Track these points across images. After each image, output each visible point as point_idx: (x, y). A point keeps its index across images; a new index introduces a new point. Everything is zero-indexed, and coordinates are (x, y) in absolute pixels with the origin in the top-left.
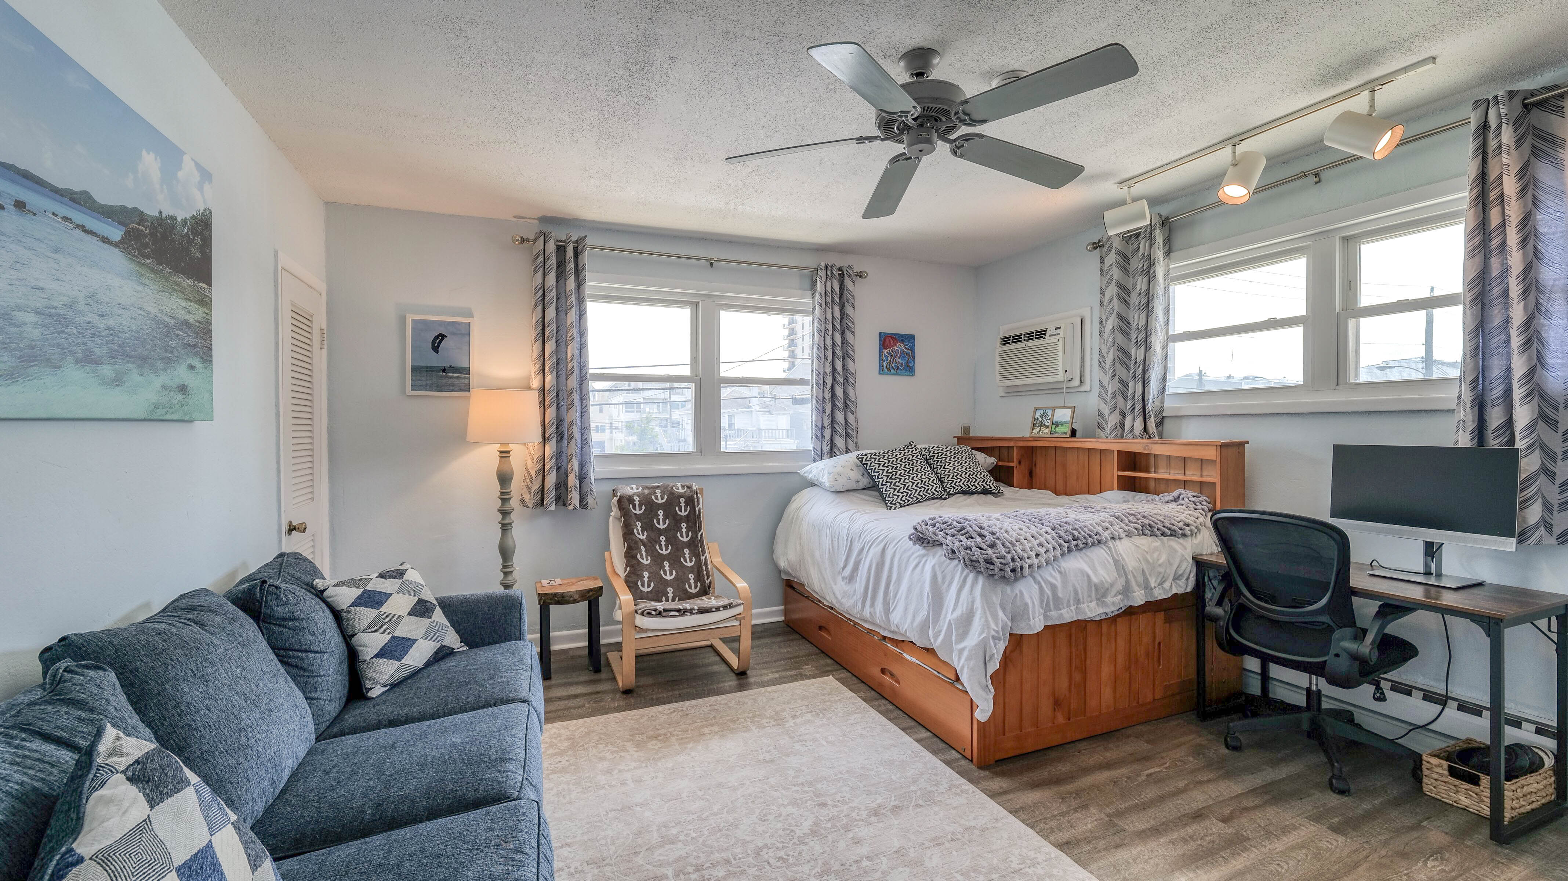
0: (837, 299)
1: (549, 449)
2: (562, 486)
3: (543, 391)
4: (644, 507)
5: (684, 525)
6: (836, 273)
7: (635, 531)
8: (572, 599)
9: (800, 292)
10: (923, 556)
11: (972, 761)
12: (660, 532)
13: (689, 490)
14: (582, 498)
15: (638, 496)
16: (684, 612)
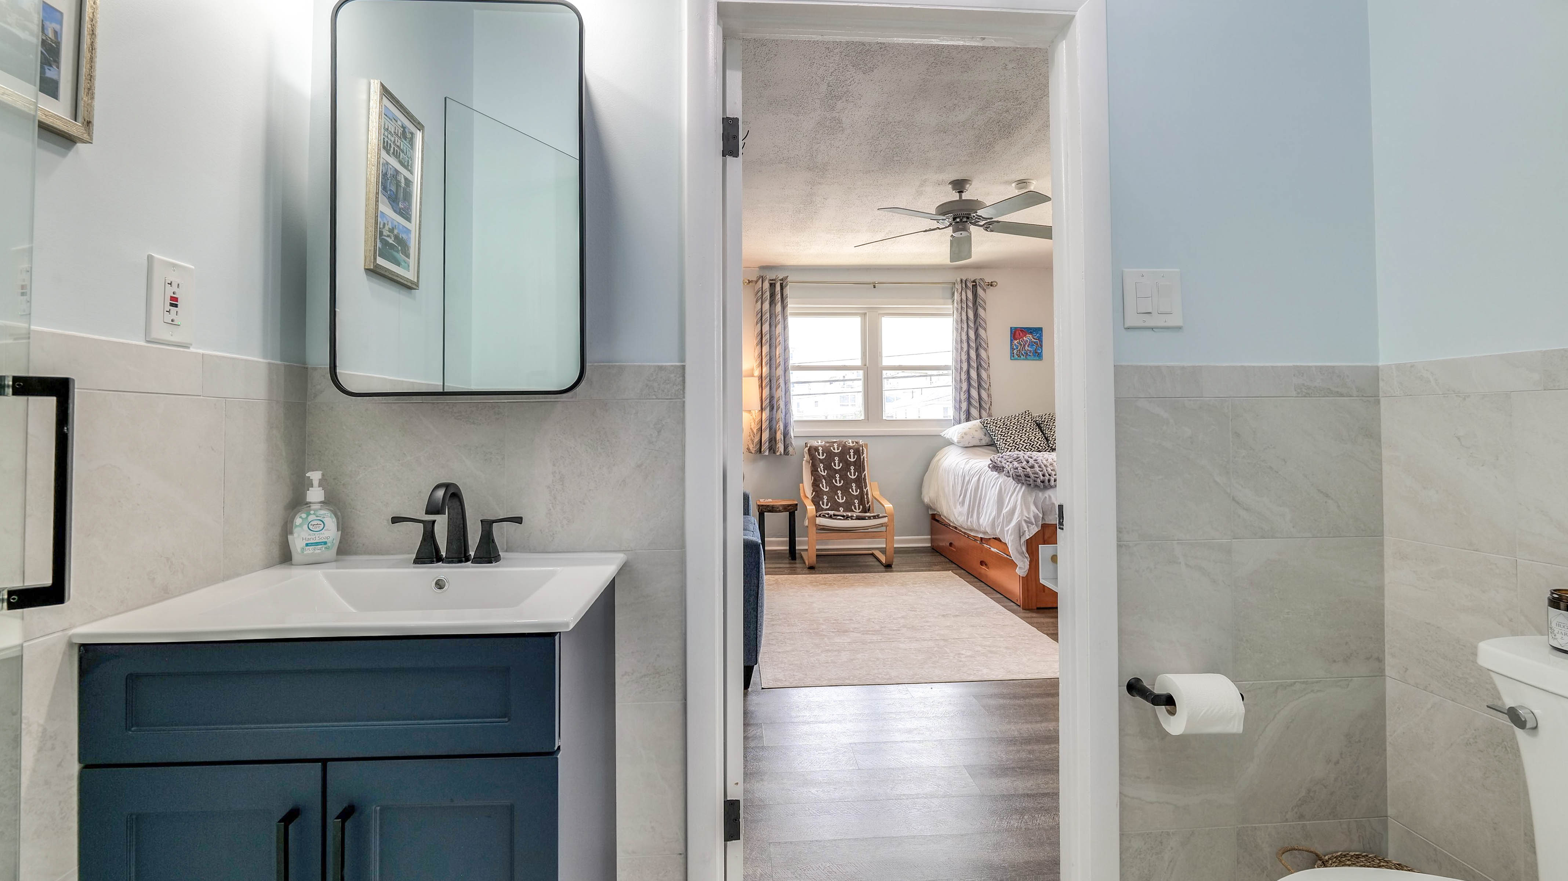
0: (970, 304)
1: (765, 415)
2: (772, 440)
3: (761, 378)
4: (825, 454)
5: (852, 468)
6: (970, 285)
7: (819, 469)
8: (778, 510)
9: (942, 301)
10: (997, 478)
11: (1020, 606)
12: (836, 471)
13: (857, 444)
14: (786, 448)
15: (821, 447)
16: (847, 518)
